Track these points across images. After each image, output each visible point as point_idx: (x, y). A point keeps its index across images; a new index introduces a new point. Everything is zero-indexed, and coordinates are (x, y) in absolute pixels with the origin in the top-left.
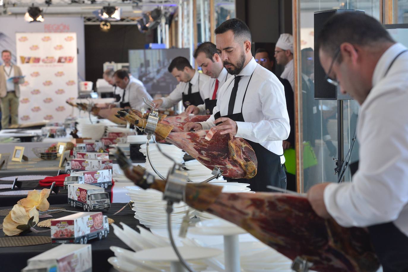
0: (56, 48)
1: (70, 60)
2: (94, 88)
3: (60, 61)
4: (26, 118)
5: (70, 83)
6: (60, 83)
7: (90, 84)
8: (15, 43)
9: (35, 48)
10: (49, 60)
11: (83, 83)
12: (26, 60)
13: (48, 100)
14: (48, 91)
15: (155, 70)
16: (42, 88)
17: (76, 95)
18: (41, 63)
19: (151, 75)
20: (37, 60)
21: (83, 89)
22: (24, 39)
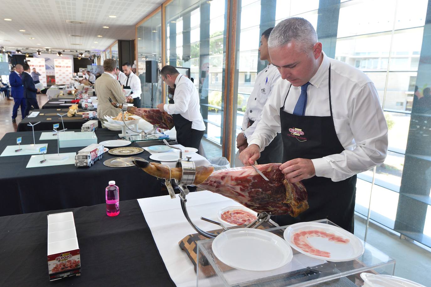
0: (66, 63)
1: (70, 67)
2: (77, 75)
3: (67, 67)
4: (58, 82)
5: (70, 73)
6: (67, 73)
7: (76, 74)
8: (54, 62)
9: (60, 63)
10: (64, 67)
11: (74, 73)
12: (57, 66)
13: (64, 78)
14: (64, 75)
15: (95, 71)
16: (62, 74)
17: (72, 77)
18: (61, 67)
19: (94, 72)
20: (60, 67)
21: (74, 75)
22: (57, 61)
